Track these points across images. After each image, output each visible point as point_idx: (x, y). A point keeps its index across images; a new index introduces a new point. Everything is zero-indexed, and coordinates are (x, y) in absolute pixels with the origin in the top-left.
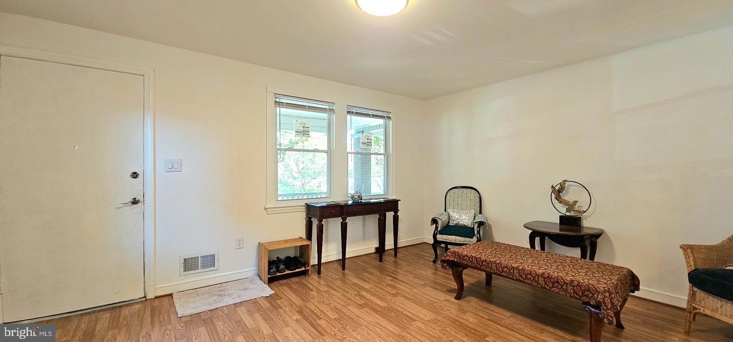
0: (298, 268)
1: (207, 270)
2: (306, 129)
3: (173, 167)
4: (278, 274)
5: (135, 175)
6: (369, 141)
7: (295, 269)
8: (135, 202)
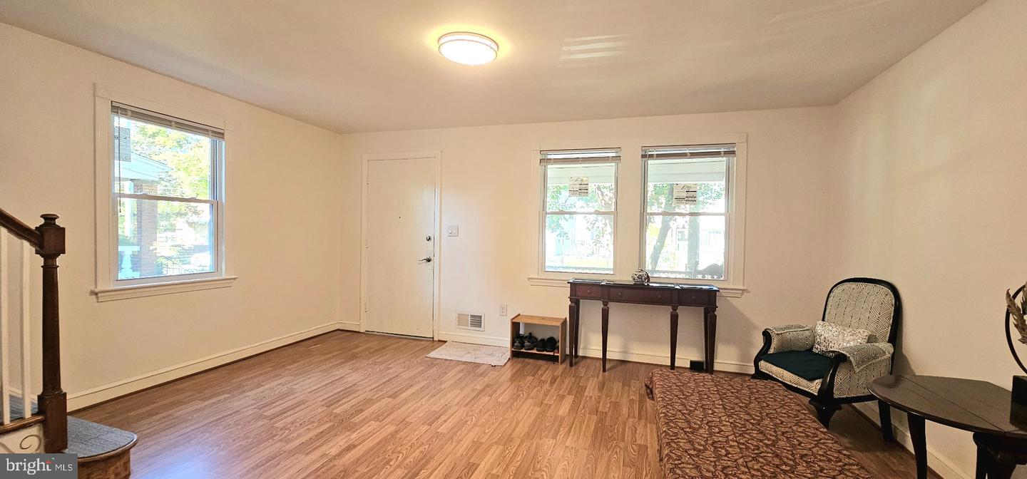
0: (547, 351)
1: (474, 328)
2: (584, 186)
3: (454, 233)
4: (523, 350)
5: (429, 239)
6: (691, 194)
7: (543, 351)
8: (429, 260)
